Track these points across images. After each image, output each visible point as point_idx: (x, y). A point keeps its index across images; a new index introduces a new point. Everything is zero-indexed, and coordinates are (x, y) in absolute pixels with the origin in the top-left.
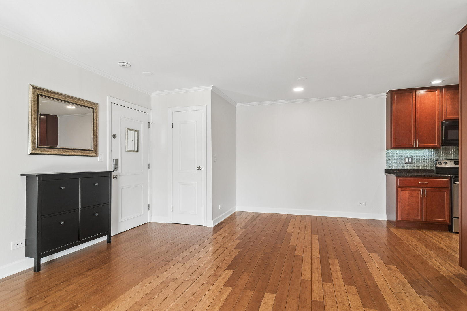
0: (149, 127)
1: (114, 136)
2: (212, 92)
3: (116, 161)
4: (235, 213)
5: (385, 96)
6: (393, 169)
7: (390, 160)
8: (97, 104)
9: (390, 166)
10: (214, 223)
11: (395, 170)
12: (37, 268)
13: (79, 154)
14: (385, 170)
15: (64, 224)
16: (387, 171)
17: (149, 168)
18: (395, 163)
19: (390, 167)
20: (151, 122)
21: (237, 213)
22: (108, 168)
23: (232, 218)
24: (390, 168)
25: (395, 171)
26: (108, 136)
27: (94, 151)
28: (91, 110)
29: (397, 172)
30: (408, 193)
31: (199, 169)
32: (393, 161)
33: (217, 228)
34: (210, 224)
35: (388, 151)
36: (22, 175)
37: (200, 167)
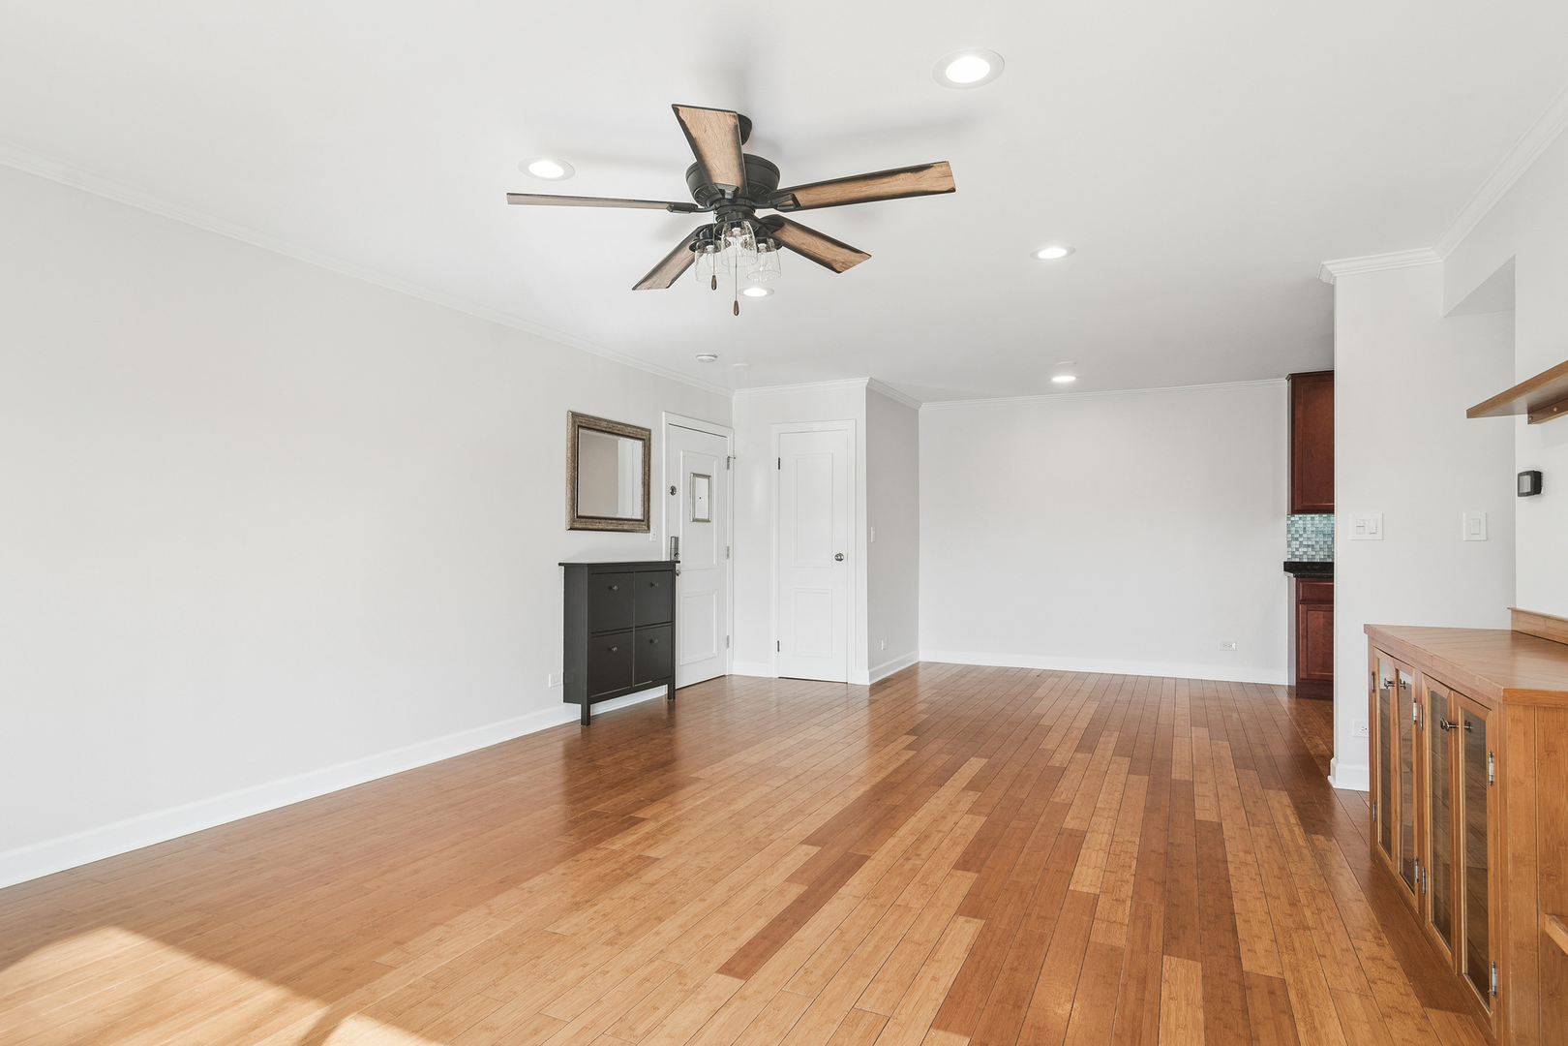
0: (728, 467)
1: (673, 491)
2: (870, 391)
3: (677, 539)
4: (916, 665)
5: (1284, 386)
6: (1305, 560)
7: (1297, 539)
8: (650, 431)
9: (1297, 553)
10: (871, 676)
11: (1308, 563)
12: (587, 719)
13: (626, 527)
14: (1285, 563)
15: (616, 651)
16: (1289, 567)
17: (728, 555)
18: (1308, 546)
19: (1296, 556)
20: (731, 455)
21: (920, 665)
22: (664, 556)
23: (909, 674)
24: (1297, 560)
25: (1309, 567)
26: (665, 490)
27: (643, 523)
28: (641, 443)
29: (1314, 569)
30: (1324, 617)
31: (839, 558)
32: (1305, 543)
33: (878, 687)
34: (863, 678)
35: (1292, 519)
36: (560, 564)
37: (840, 555)
